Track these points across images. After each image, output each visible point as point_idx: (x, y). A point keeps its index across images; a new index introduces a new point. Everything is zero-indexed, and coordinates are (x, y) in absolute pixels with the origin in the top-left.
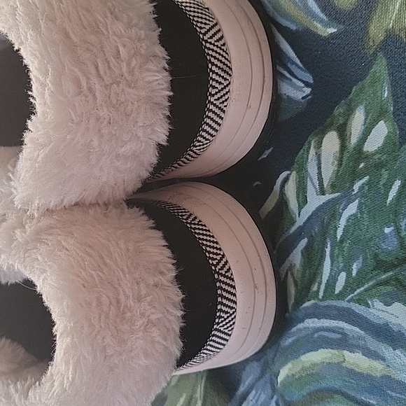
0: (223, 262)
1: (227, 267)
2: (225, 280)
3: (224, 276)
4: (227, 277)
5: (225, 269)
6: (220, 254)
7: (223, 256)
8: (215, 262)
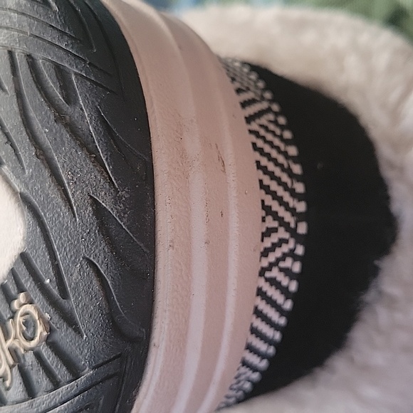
0: (272, 257)
1: (268, 243)
2: (282, 212)
3: (281, 221)
4: (275, 216)
5: (275, 238)
6: (267, 280)
7: (262, 272)
8: (288, 263)
